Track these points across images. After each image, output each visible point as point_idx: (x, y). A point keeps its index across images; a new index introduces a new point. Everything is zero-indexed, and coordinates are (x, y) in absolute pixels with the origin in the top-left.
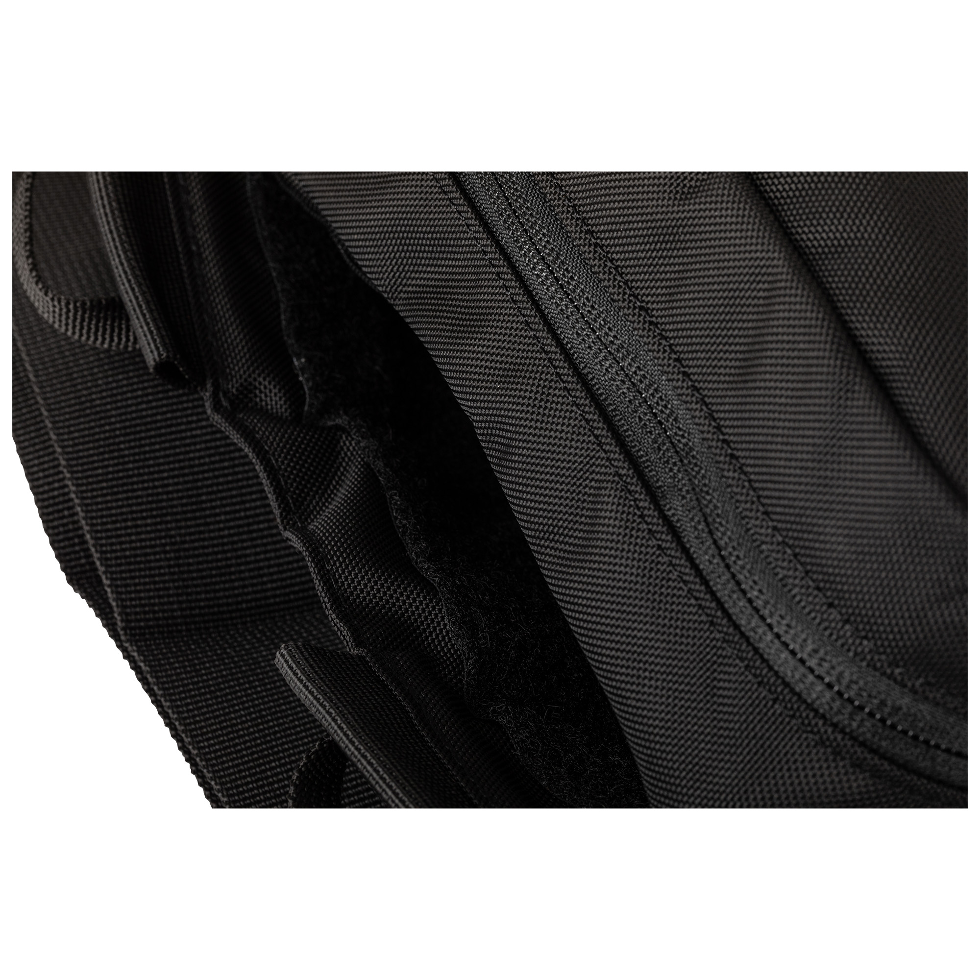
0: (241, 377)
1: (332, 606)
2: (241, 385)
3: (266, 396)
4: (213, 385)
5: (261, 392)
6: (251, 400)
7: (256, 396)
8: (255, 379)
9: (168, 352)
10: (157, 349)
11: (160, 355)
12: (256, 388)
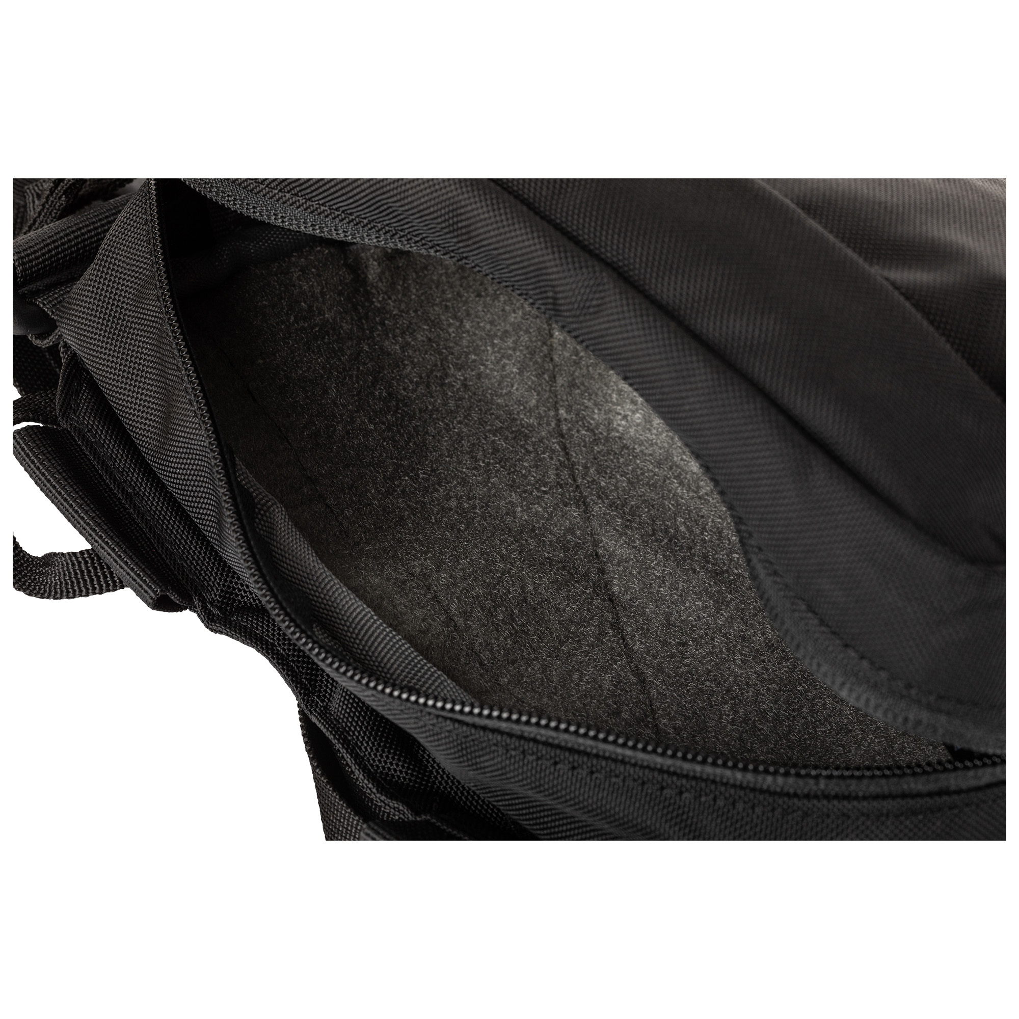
0: (218, 584)
1: (377, 790)
2: (222, 591)
3: (245, 592)
4: (199, 600)
5: (240, 590)
6: (234, 601)
7: (237, 595)
8: (231, 582)
9: (160, 587)
10: (150, 587)
11: (155, 592)
12: (234, 589)
